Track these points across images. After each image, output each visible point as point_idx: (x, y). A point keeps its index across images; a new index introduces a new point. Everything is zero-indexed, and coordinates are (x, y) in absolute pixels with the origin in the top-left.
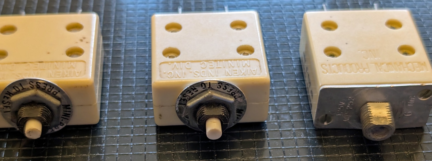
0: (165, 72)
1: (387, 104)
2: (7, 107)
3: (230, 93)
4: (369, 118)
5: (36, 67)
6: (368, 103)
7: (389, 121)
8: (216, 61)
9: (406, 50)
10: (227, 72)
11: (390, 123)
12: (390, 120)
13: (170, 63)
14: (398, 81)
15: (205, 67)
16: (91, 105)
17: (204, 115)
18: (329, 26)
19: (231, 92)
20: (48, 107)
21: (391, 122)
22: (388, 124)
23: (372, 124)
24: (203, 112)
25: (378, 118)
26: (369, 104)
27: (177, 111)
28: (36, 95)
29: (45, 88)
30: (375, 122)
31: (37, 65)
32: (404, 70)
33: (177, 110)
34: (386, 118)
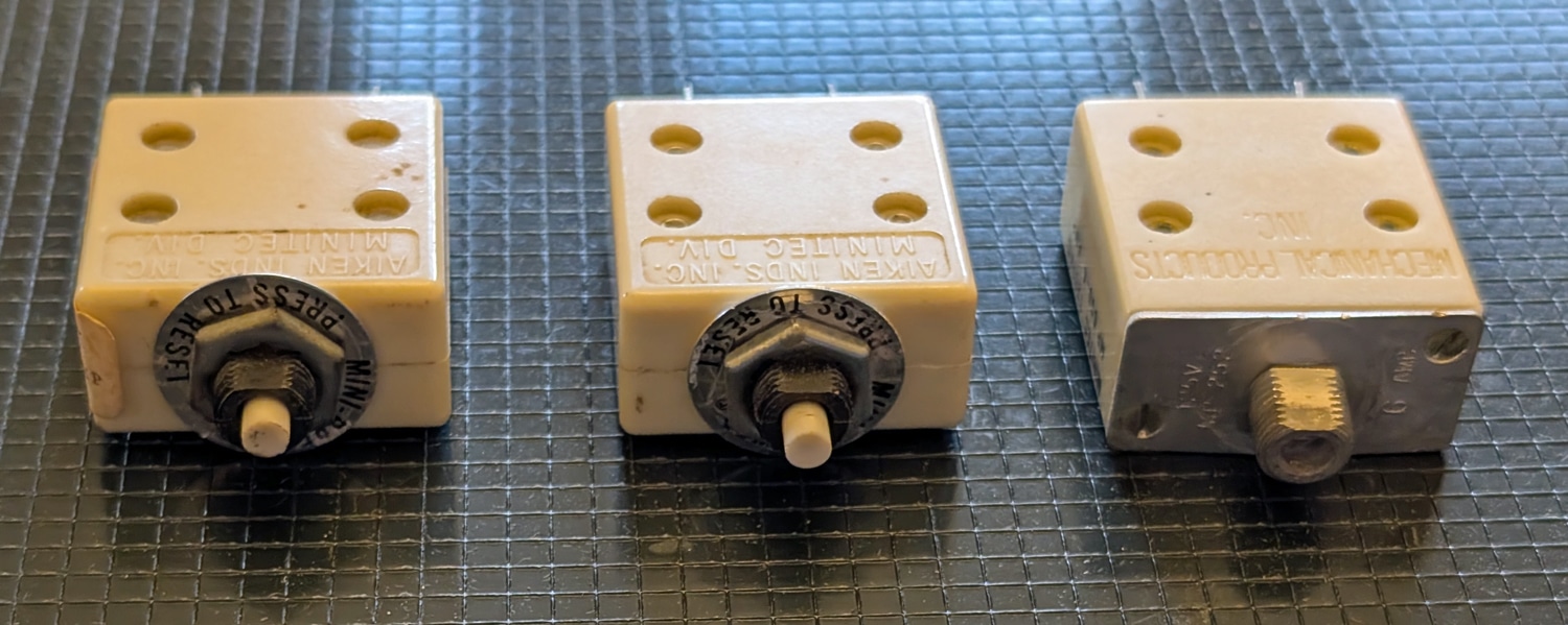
0: (658, 266)
1: (1332, 372)
2: (178, 363)
3: (857, 330)
4: (1275, 410)
5: (268, 245)
6: (1272, 370)
7: (1336, 419)
8: (810, 236)
9: (1391, 215)
10: (845, 270)
11: (1339, 427)
12: (1338, 416)
13: (671, 241)
14: (1364, 301)
15: (780, 252)
16: (432, 363)
17: (777, 392)
18: (1156, 142)
19: (860, 326)
20: (308, 364)
21: (1341, 423)
22: (1331, 429)
23: (1284, 427)
24: (776, 386)
25: (1302, 411)
26: (1276, 372)
27: (691, 386)
28: (274, 326)
29: (300, 308)
30: (1293, 423)
31: (271, 238)
32: (1384, 272)
33: (691, 382)
34: (1327, 412)
